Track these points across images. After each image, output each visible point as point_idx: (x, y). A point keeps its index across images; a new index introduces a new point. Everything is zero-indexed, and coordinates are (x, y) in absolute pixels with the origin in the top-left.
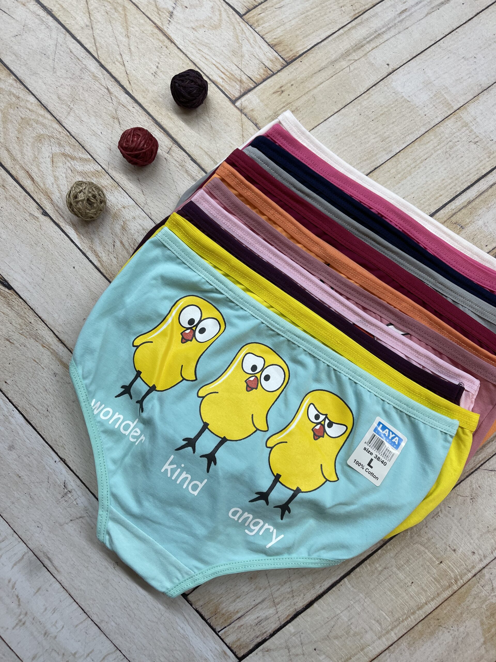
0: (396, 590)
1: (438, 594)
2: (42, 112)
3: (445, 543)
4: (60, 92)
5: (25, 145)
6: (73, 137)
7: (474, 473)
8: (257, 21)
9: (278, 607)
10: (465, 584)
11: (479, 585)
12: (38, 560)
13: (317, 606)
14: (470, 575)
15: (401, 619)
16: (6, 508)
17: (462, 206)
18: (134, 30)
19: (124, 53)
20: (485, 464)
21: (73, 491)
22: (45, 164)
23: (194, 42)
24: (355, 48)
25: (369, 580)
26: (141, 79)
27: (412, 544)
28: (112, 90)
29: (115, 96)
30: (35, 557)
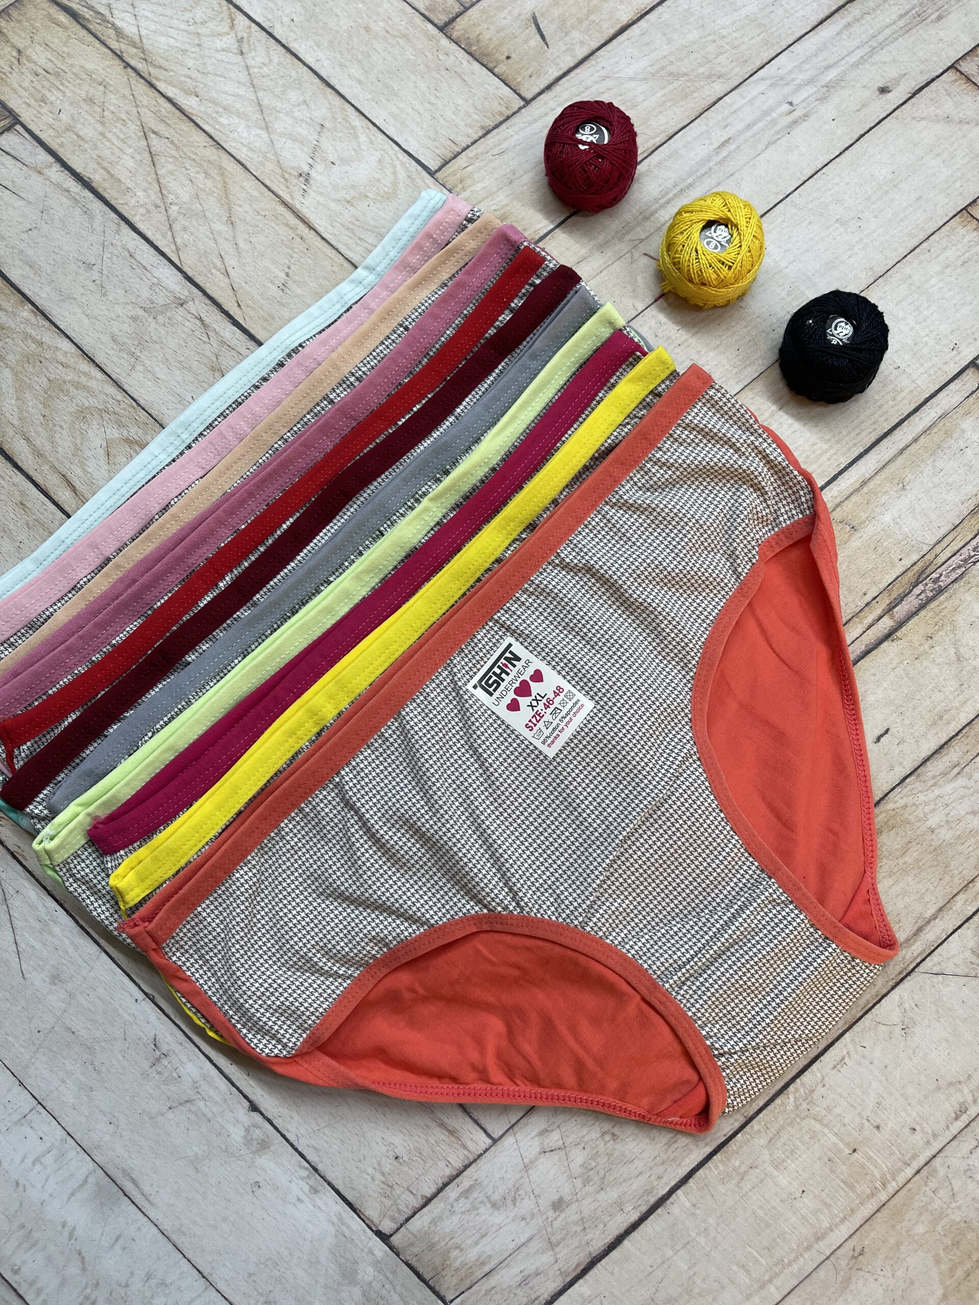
0: (774, 1208)
1: (852, 1211)
2: (85, 366)
3: (859, 1114)
4: (115, 329)
5: (58, 428)
6: (143, 409)
7: (905, 981)
8: (461, 181)
9: (557, 1249)
10: (901, 1189)
11: (927, 1189)
12: (113, 1184)
13: (630, 1245)
14: (909, 1172)
15: (786, 1260)
16: (51, 1092)
17: (851, 490)
18: (243, 210)
19: (227, 253)
20: (924, 963)
21: (171, 1054)
22: (94, 460)
23: (351, 226)
24: (640, 217)
25: (723, 1191)
26: (258, 297)
27: (798, 1120)
28: (207, 320)
29: (215, 330)
30: (108, 1179)
